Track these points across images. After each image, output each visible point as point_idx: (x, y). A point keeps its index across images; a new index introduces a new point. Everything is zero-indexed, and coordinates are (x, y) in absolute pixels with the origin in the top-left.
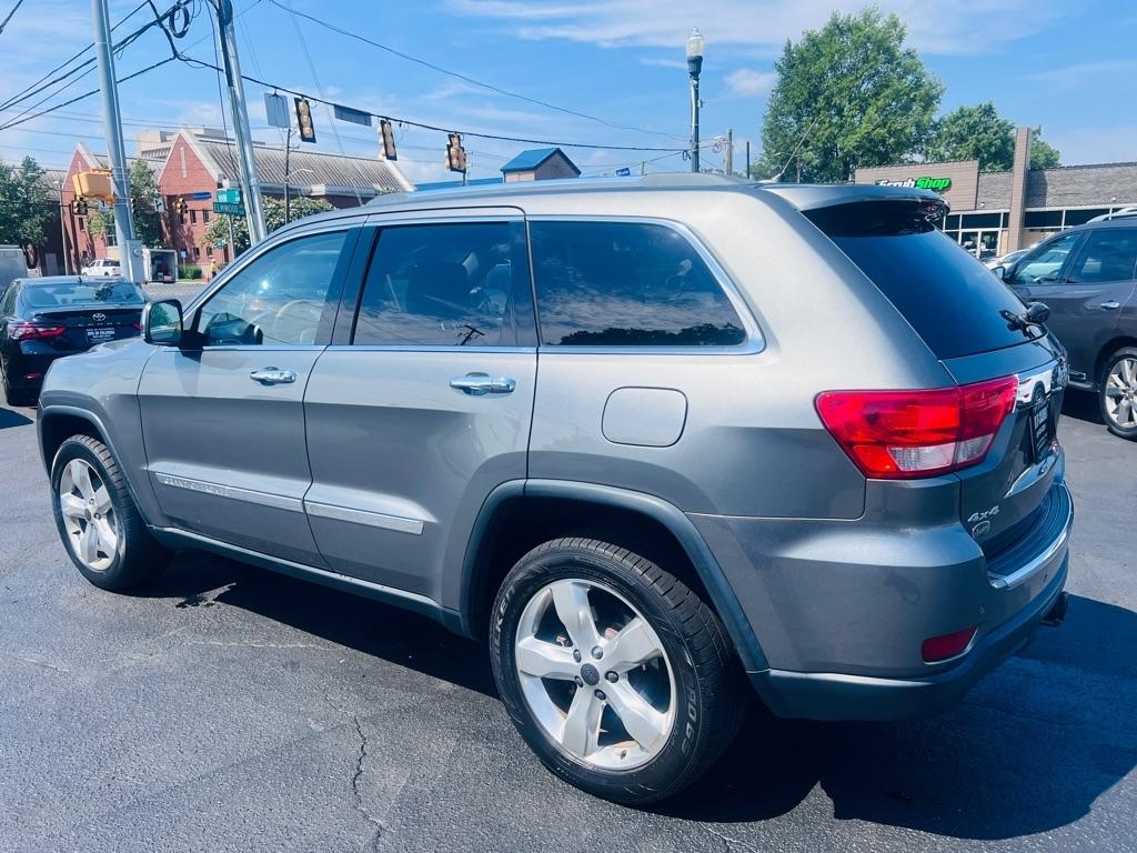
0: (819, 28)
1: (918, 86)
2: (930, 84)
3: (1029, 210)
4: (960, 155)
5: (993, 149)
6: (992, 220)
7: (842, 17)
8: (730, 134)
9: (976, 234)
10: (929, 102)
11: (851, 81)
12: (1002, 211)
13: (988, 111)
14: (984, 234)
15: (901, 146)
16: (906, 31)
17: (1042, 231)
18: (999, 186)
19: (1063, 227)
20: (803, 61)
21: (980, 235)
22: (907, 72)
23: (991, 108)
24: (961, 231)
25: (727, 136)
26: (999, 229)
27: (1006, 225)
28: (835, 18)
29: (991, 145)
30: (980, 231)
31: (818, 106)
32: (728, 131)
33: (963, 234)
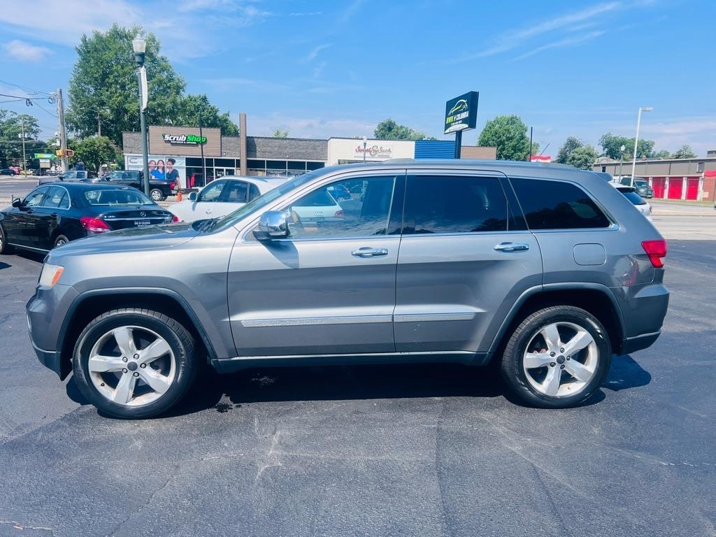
0: (104, 31)
1: (171, 80)
2: (178, 79)
3: (248, 159)
4: (192, 123)
5: (209, 122)
6: (230, 163)
7: (120, 28)
8: (61, 92)
9: (223, 170)
10: (178, 89)
11: (130, 69)
12: (235, 158)
13: (204, 99)
14: (227, 170)
15: (164, 114)
16: (161, 45)
17: (256, 170)
18: (232, 144)
19: (266, 169)
20: (96, 50)
21: (225, 171)
22: (163, 70)
23: (205, 98)
24: (215, 168)
25: (58, 93)
26: (235, 168)
27: (238, 165)
28: (115, 26)
29: (208, 119)
30: (225, 168)
31: (110, 81)
32: (58, 90)
33: (216, 169)
